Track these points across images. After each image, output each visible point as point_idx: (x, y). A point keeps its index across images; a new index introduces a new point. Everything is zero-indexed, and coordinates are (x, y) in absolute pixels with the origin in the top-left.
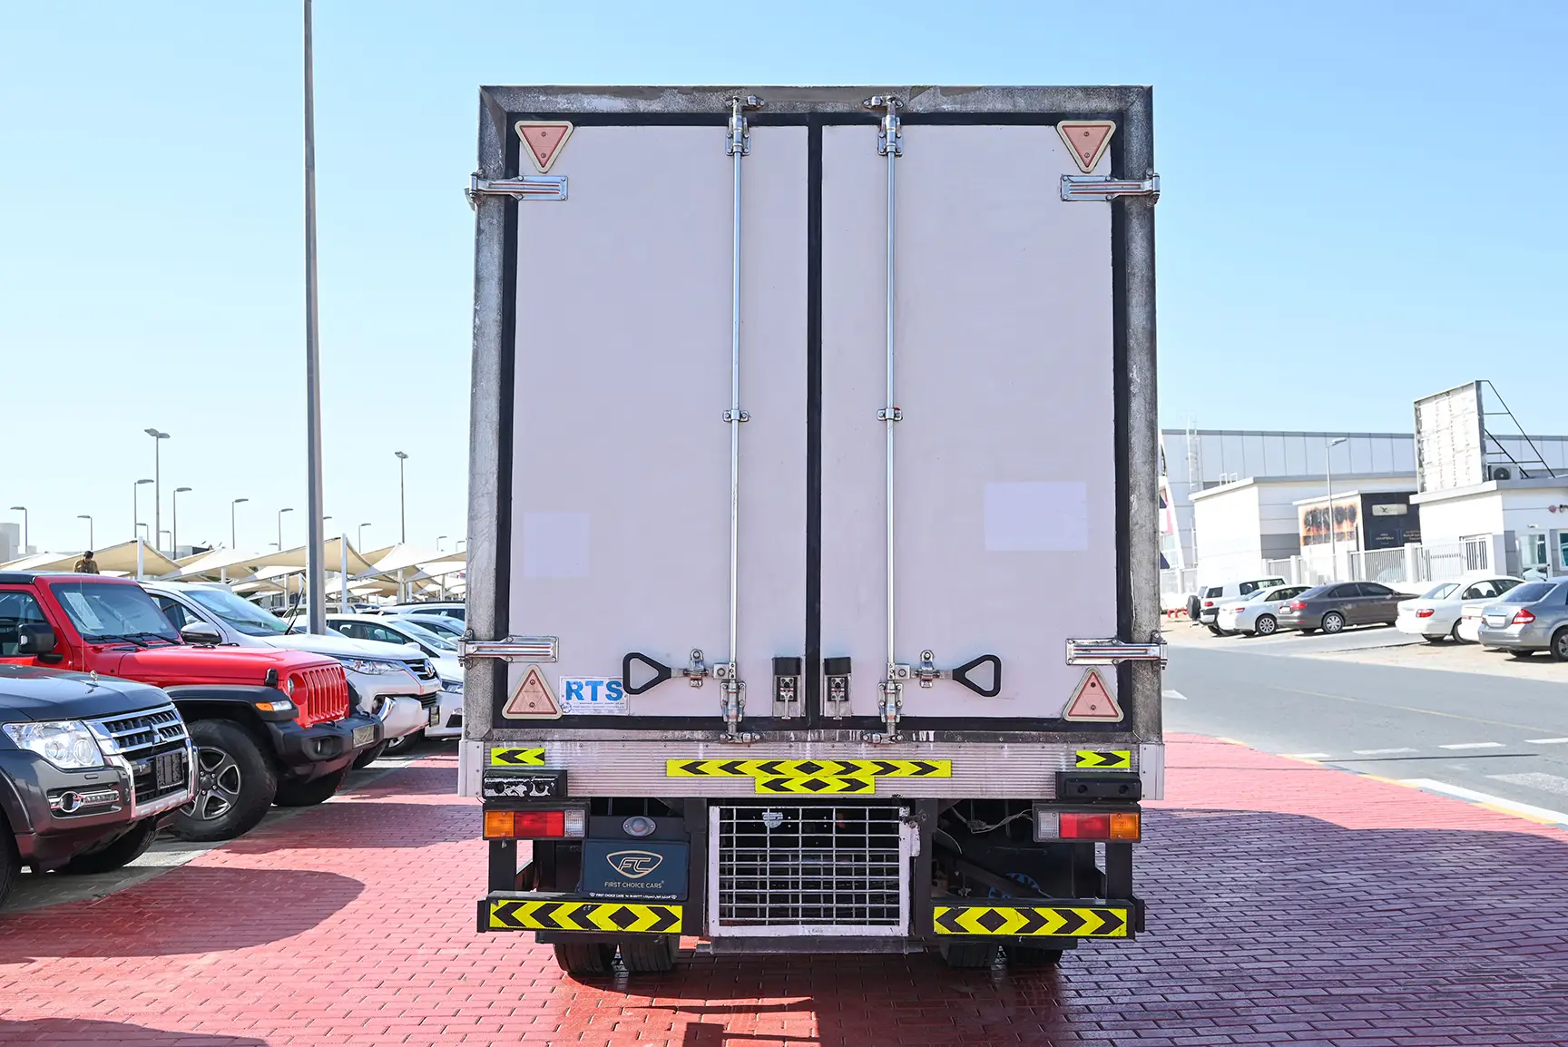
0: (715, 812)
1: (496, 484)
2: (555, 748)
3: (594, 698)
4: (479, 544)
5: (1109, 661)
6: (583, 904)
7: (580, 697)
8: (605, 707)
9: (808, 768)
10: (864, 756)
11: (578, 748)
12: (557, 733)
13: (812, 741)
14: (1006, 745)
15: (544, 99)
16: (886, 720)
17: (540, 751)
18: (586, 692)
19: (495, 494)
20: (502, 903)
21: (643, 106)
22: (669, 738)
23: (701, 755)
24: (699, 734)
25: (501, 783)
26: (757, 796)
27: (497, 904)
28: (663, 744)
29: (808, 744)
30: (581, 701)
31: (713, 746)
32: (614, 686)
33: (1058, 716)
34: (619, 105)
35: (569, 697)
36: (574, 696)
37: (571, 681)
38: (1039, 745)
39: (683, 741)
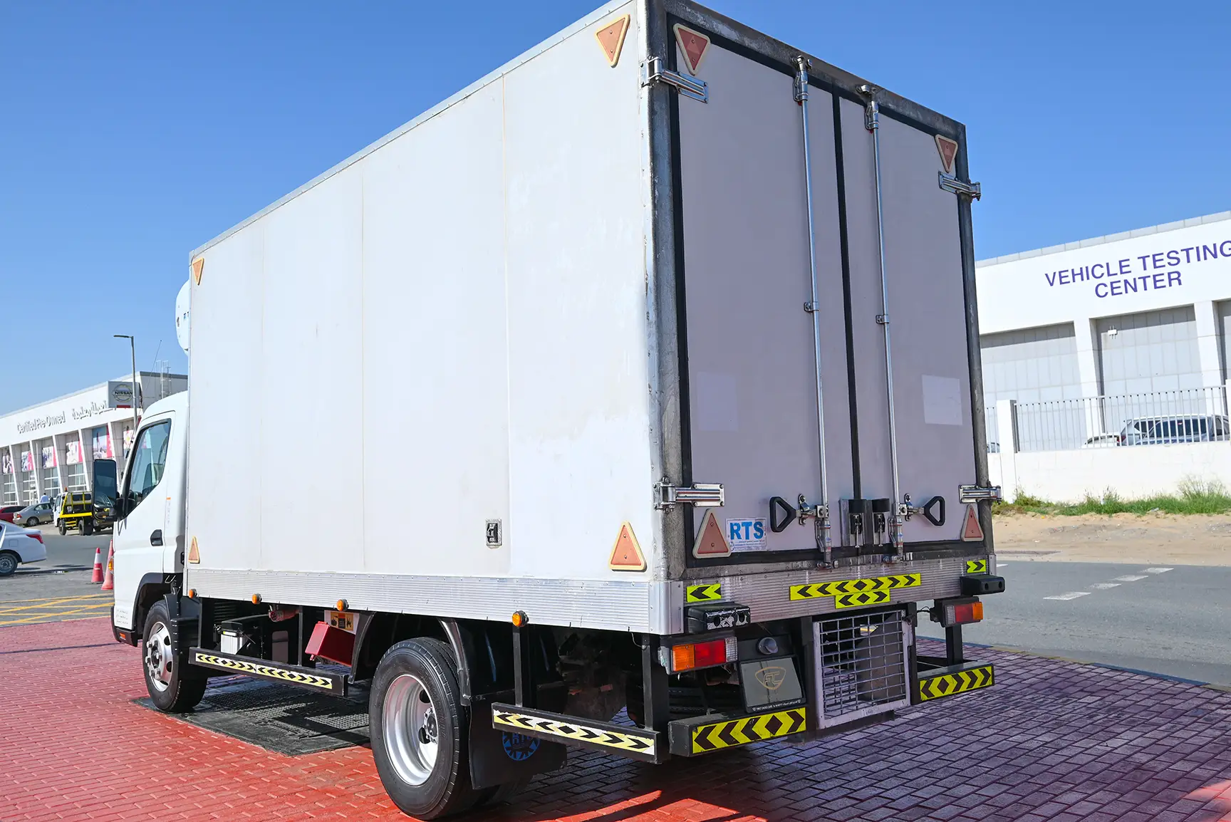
0: (817, 626)
1: (676, 344)
2: (726, 582)
3: (747, 537)
4: (668, 397)
5: (974, 500)
6: (749, 719)
7: (739, 537)
8: (754, 544)
9: (860, 586)
10: (884, 573)
11: (740, 581)
12: (727, 570)
13: (861, 564)
14: (941, 560)
15: (689, 10)
16: (897, 545)
17: (717, 586)
18: (742, 531)
19: (676, 352)
20: (700, 729)
21: (747, 42)
22: (791, 568)
23: (807, 580)
24: (805, 564)
25: (718, 616)
26: (836, 611)
27: (697, 732)
28: (786, 573)
29: (859, 567)
30: (740, 540)
31: (814, 573)
32: (758, 526)
33: (958, 538)
34: (732, 35)
35: (732, 538)
36: (735, 536)
37: (734, 522)
38: (952, 559)
39: (798, 570)
